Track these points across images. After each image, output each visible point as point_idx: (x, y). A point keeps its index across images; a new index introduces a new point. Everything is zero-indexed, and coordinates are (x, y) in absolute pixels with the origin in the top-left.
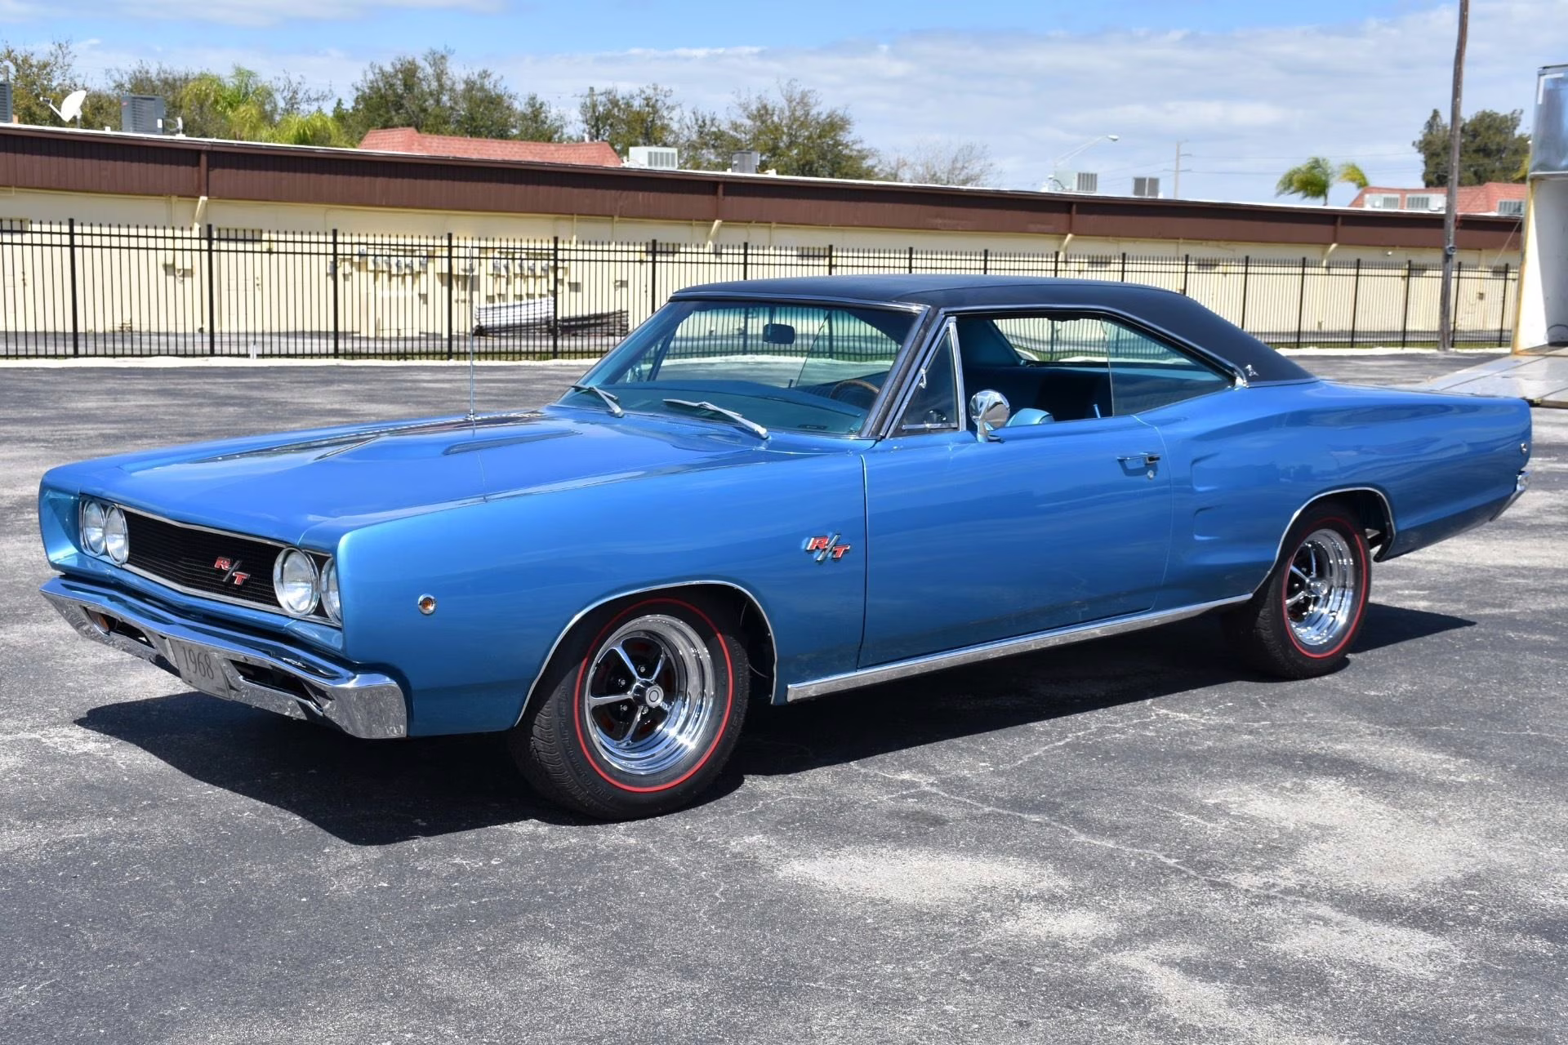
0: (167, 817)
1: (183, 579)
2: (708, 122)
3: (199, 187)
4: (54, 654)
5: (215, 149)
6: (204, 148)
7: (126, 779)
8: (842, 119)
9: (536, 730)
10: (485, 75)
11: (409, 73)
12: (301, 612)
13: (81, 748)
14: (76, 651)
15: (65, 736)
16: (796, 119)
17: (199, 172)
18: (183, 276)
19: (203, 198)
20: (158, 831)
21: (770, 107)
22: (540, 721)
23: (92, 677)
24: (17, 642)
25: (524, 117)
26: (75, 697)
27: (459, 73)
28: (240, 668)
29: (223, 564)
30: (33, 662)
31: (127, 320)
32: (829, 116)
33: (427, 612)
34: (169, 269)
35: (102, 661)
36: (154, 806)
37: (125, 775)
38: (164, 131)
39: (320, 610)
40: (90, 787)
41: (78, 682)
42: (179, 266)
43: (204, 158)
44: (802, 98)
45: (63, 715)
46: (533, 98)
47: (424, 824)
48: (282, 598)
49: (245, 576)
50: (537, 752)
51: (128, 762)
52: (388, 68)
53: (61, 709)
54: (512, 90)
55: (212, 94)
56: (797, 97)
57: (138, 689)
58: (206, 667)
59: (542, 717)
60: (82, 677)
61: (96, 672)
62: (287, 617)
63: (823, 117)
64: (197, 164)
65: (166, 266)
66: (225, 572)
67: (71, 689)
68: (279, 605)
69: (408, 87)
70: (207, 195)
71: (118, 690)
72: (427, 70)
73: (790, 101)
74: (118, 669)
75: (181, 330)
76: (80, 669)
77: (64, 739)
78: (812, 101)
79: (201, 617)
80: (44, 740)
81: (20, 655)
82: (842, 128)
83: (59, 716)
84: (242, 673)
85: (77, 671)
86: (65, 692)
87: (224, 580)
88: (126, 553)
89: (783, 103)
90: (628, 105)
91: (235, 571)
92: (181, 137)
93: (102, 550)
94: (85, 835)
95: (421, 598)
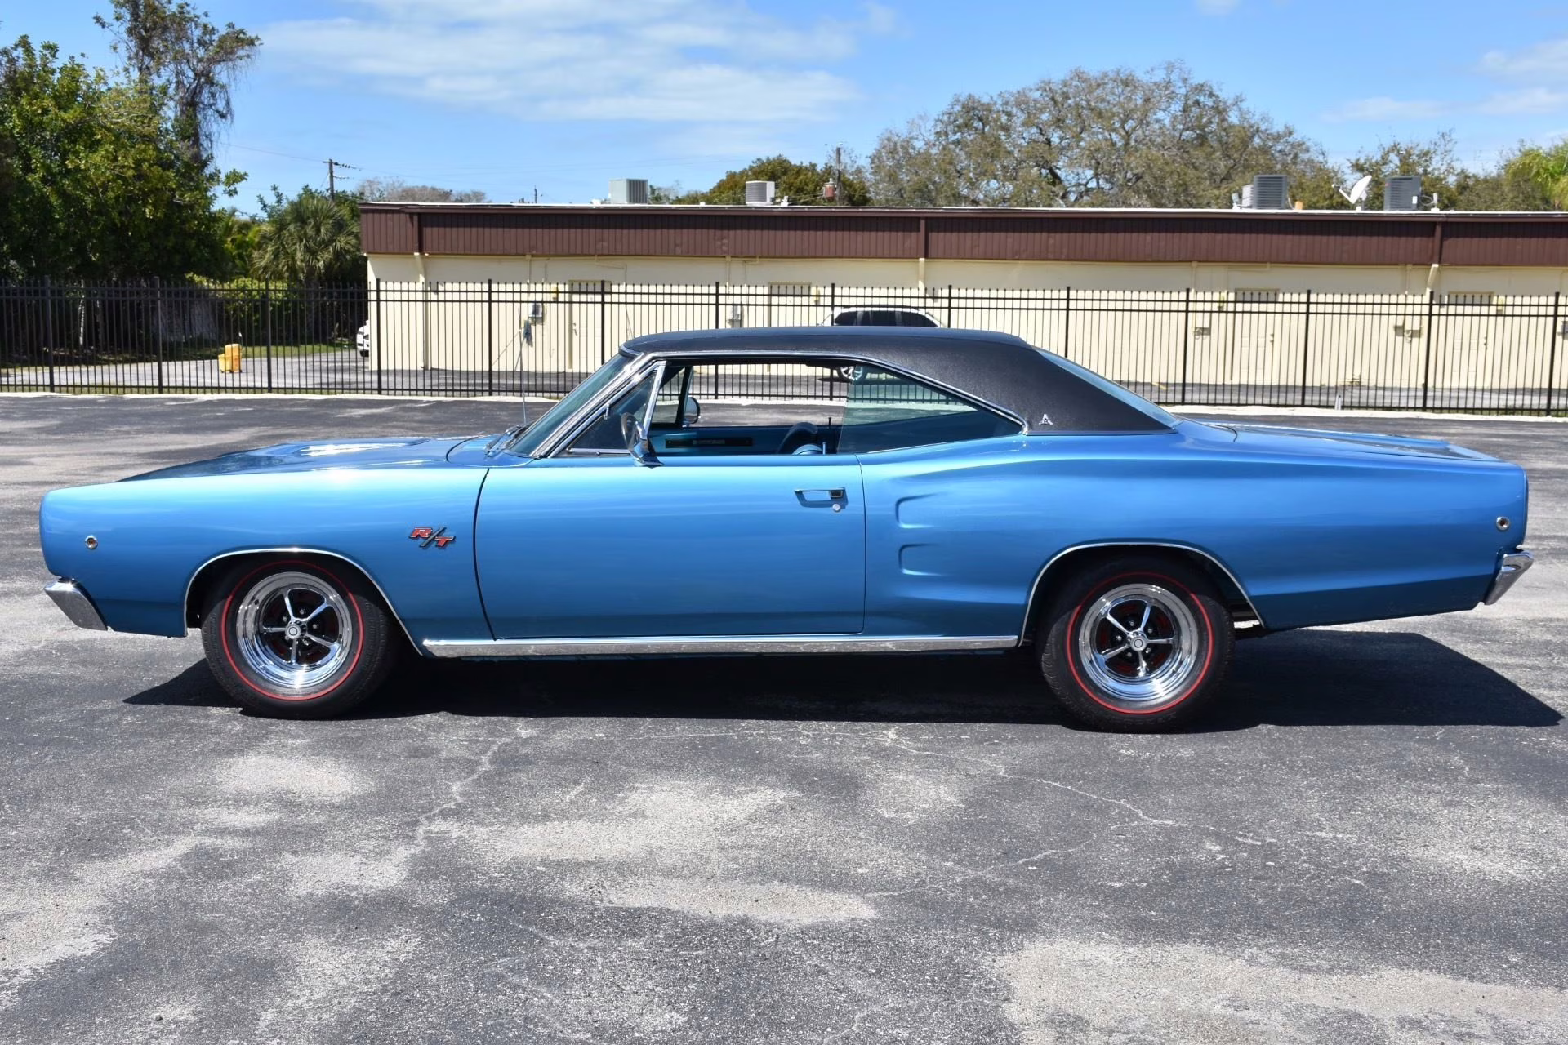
3: (1433, 256)
5: (1450, 220)
6: (1440, 219)
17: (1433, 242)
18: (1412, 336)
19: (1435, 266)
31: (1357, 376)
34: (1399, 330)
38: (1418, 206)
42: (1408, 327)
43: (1438, 229)
55: (1535, 166)
64: (1432, 234)
65: (1396, 328)
70: (1439, 263)
75: (1405, 385)
92: (1435, 211)
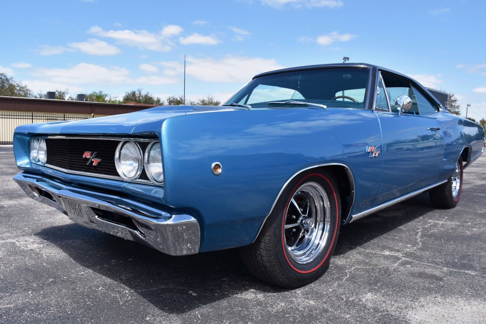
0: (60, 290)
1: (68, 166)
2: (193, 103)
3: (92, 112)
4: (34, 207)
5: (95, 104)
6: (93, 104)
7: (45, 264)
8: (219, 102)
9: (262, 245)
10: (148, 93)
11: (134, 94)
12: (131, 178)
13: (30, 247)
14: (42, 206)
15: (26, 241)
16: (210, 102)
17: (92, 109)
20: (53, 302)
21: (205, 100)
22: (265, 240)
23: (45, 216)
24: (24, 203)
25: (156, 101)
26: (36, 223)
27: (143, 93)
28: (97, 212)
29: (87, 155)
30: (26, 210)
32: (217, 102)
33: (216, 173)
35: (50, 210)
36: (54, 283)
37: (45, 262)
38: (86, 101)
39: (144, 175)
40: (27, 269)
41: (39, 217)
43: (93, 106)
44: (211, 99)
45: (28, 231)
46: (158, 98)
47: (195, 294)
48: (119, 171)
49: (99, 160)
50: (261, 256)
51: (48, 254)
52: (130, 93)
53: (29, 228)
54: (154, 97)
56: (210, 98)
57: (60, 220)
58: (79, 211)
59: (266, 238)
60: (41, 216)
61: (47, 214)
62: (123, 181)
63: (215, 102)
66: (88, 159)
67: (36, 220)
68: (118, 175)
69: (133, 96)
70: (94, 113)
71: (53, 220)
72: (137, 93)
73: (209, 99)
74: (55, 213)
76: (41, 212)
77: (25, 243)
78: (213, 99)
79: (76, 185)
80: (16, 243)
81: (23, 208)
82: (219, 104)
83: (27, 231)
84: (97, 214)
85: (40, 213)
86: (33, 221)
87: (87, 164)
88: (46, 159)
89: (207, 99)
90: (177, 99)
91: (93, 158)
92: (88, 102)
93: (37, 160)
94: (12, 306)
95: (213, 165)
